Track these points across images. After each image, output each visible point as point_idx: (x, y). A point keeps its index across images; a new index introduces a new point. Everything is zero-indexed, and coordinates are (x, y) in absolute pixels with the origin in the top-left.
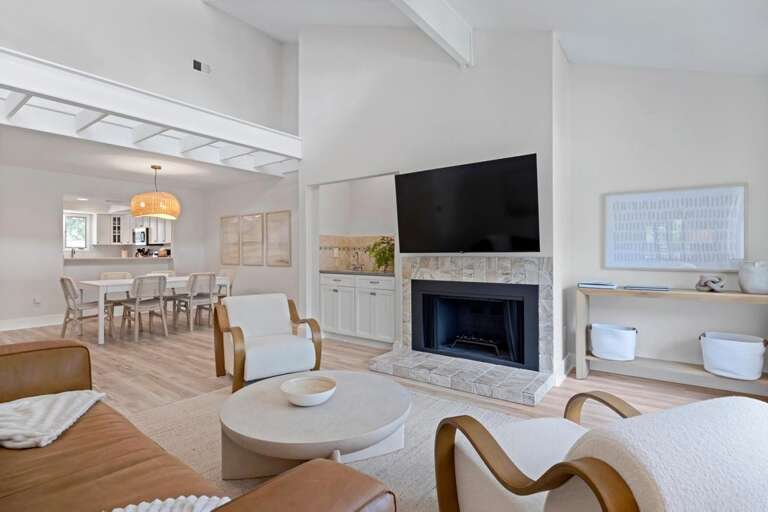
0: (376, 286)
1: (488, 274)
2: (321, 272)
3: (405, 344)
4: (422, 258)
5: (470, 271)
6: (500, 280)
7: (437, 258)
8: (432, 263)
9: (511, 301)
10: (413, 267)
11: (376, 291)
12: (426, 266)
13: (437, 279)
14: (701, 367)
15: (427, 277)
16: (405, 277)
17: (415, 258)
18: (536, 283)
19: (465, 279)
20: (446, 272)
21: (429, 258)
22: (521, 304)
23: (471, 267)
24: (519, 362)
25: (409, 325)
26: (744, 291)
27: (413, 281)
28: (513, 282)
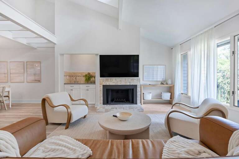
0: (89, 87)
1: (125, 83)
2: (65, 84)
3: (100, 103)
4: (106, 79)
5: (120, 82)
6: (128, 84)
7: (111, 79)
8: (109, 80)
9: (131, 89)
10: (103, 81)
11: (88, 89)
12: (108, 81)
13: (111, 84)
14: (162, 99)
15: (108, 84)
16: (100, 84)
17: (104, 79)
18: (136, 84)
19: (119, 84)
20: (114, 82)
21: (109, 79)
22: (133, 89)
23: (121, 81)
24: (132, 103)
25: (102, 98)
26: (167, 84)
27: (103, 85)
28: (131, 84)
